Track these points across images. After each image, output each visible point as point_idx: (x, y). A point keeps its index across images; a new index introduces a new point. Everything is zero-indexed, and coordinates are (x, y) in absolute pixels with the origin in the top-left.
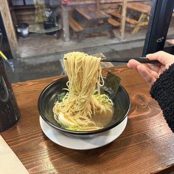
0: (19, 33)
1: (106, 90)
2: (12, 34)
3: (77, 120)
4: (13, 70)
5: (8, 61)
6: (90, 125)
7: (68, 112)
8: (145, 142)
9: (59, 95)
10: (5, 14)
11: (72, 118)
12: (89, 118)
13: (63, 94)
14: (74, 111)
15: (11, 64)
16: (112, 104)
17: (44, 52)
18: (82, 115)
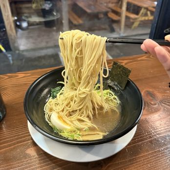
0: (18, 25)
1: (110, 85)
2: (11, 26)
3: (74, 122)
4: (11, 62)
5: (6, 53)
6: (91, 129)
7: (63, 111)
8: (159, 151)
9: (53, 90)
10: (4, 6)
11: (67, 119)
12: (90, 119)
13: (58, 88)
14: (70, 110)
15: (10, 57)
16: (119, 102)
17: (43, 44)
18: (81, 116)
